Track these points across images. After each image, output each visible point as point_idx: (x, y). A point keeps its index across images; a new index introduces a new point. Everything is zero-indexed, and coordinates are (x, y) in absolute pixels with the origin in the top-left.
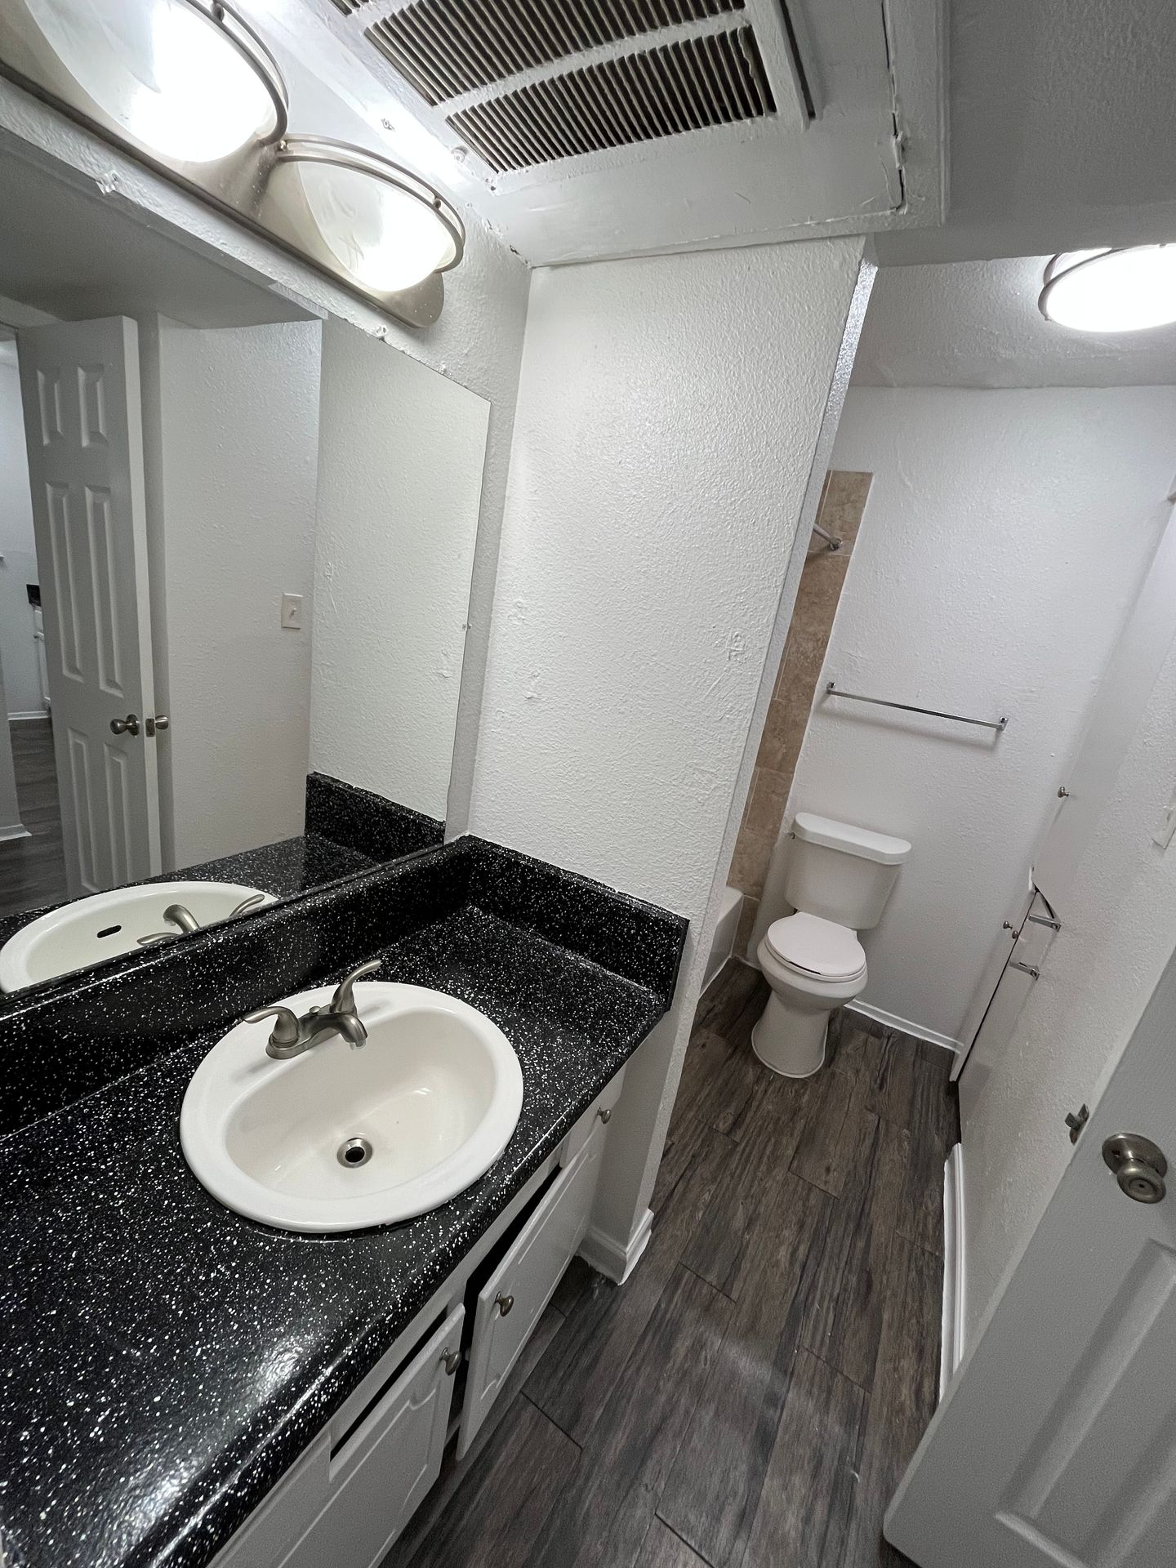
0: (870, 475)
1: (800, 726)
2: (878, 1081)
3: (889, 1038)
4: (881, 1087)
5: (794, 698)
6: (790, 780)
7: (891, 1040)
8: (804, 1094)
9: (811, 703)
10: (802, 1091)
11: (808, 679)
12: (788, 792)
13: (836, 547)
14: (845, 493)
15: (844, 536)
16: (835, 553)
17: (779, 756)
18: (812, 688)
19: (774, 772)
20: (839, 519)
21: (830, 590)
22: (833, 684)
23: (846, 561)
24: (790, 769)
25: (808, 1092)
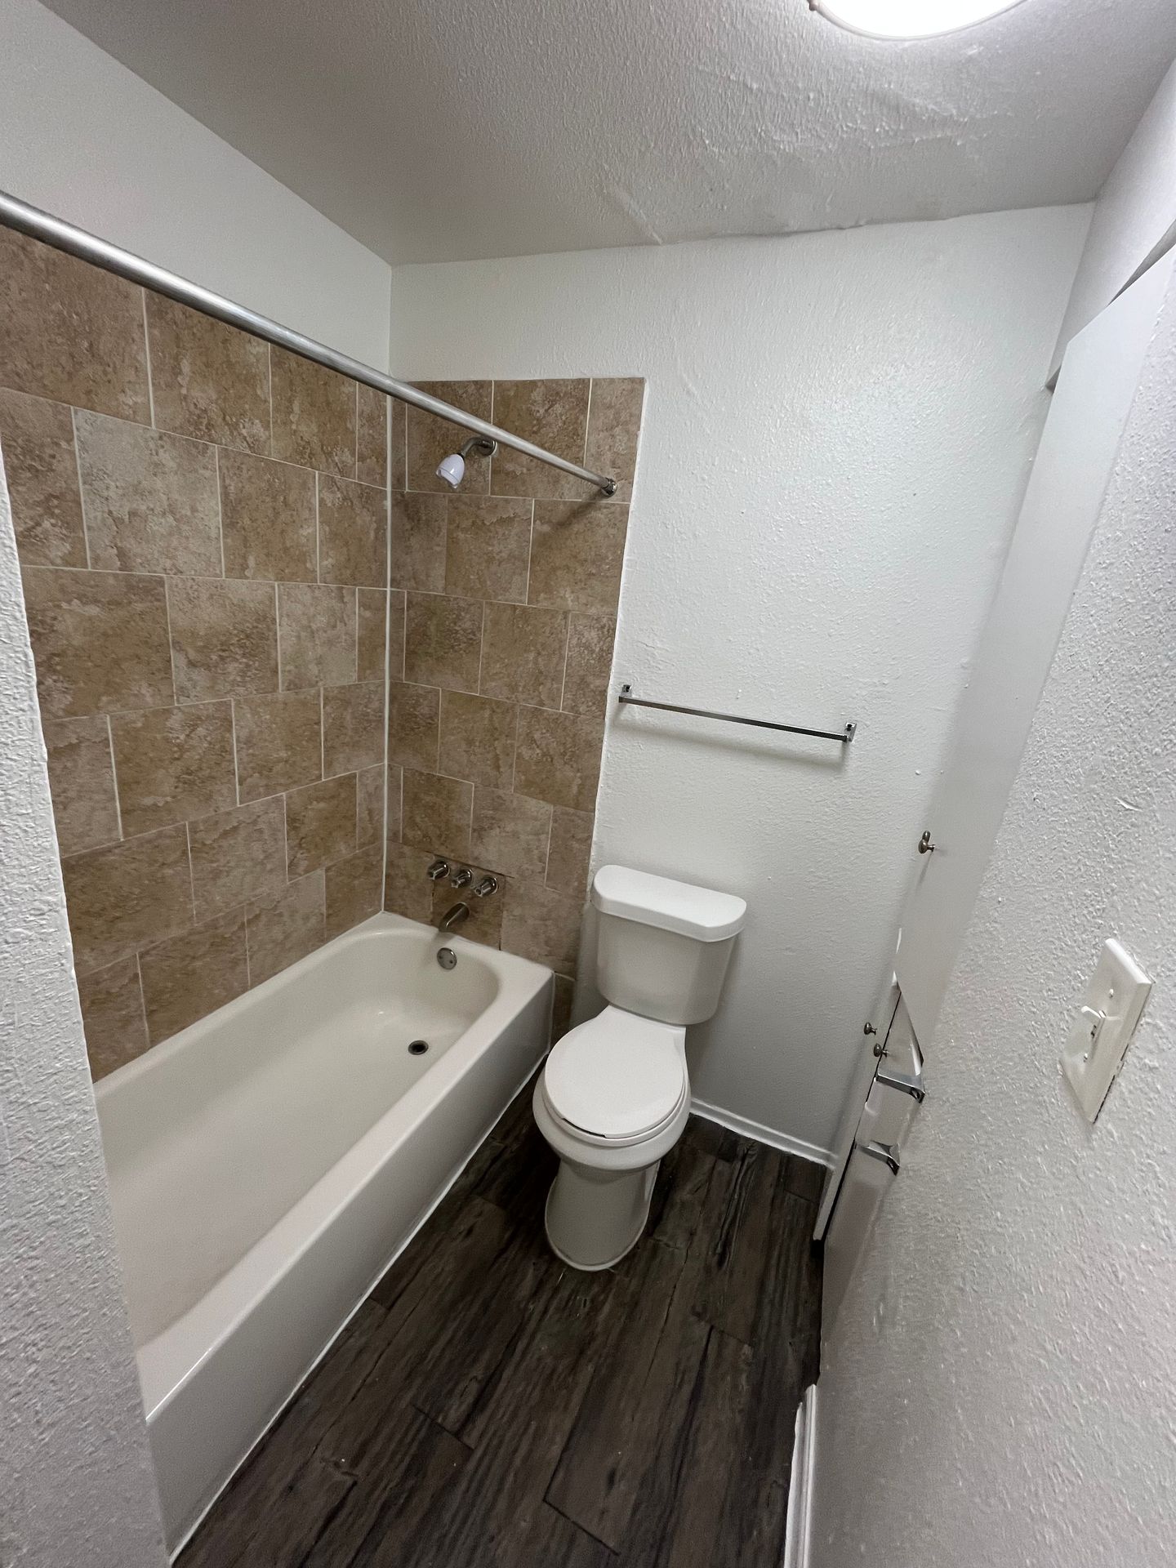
0: (641, 381)
1: (594, 748)
2: (719, 1250)
3: (743, 1160)
4: (720, 1263)
5: (582, 709)
6: (590, 821)
7: (746, 1163)
8: (604, 1303)
9: (604, 715)
10: (602, 1297)
11: (598, 682)
12: (591, 837)
13: (610, 493)
14: (613, 411)
15: (618, 475)
16: (610, 501)
17: (575, 789)
18: (603, 693)
19: (572, 811)
20: (610, 450)
21: (609, 554)
22: (628, 687)
23: (625, 512)
24: (591, 807)
25: (611, 1297)
